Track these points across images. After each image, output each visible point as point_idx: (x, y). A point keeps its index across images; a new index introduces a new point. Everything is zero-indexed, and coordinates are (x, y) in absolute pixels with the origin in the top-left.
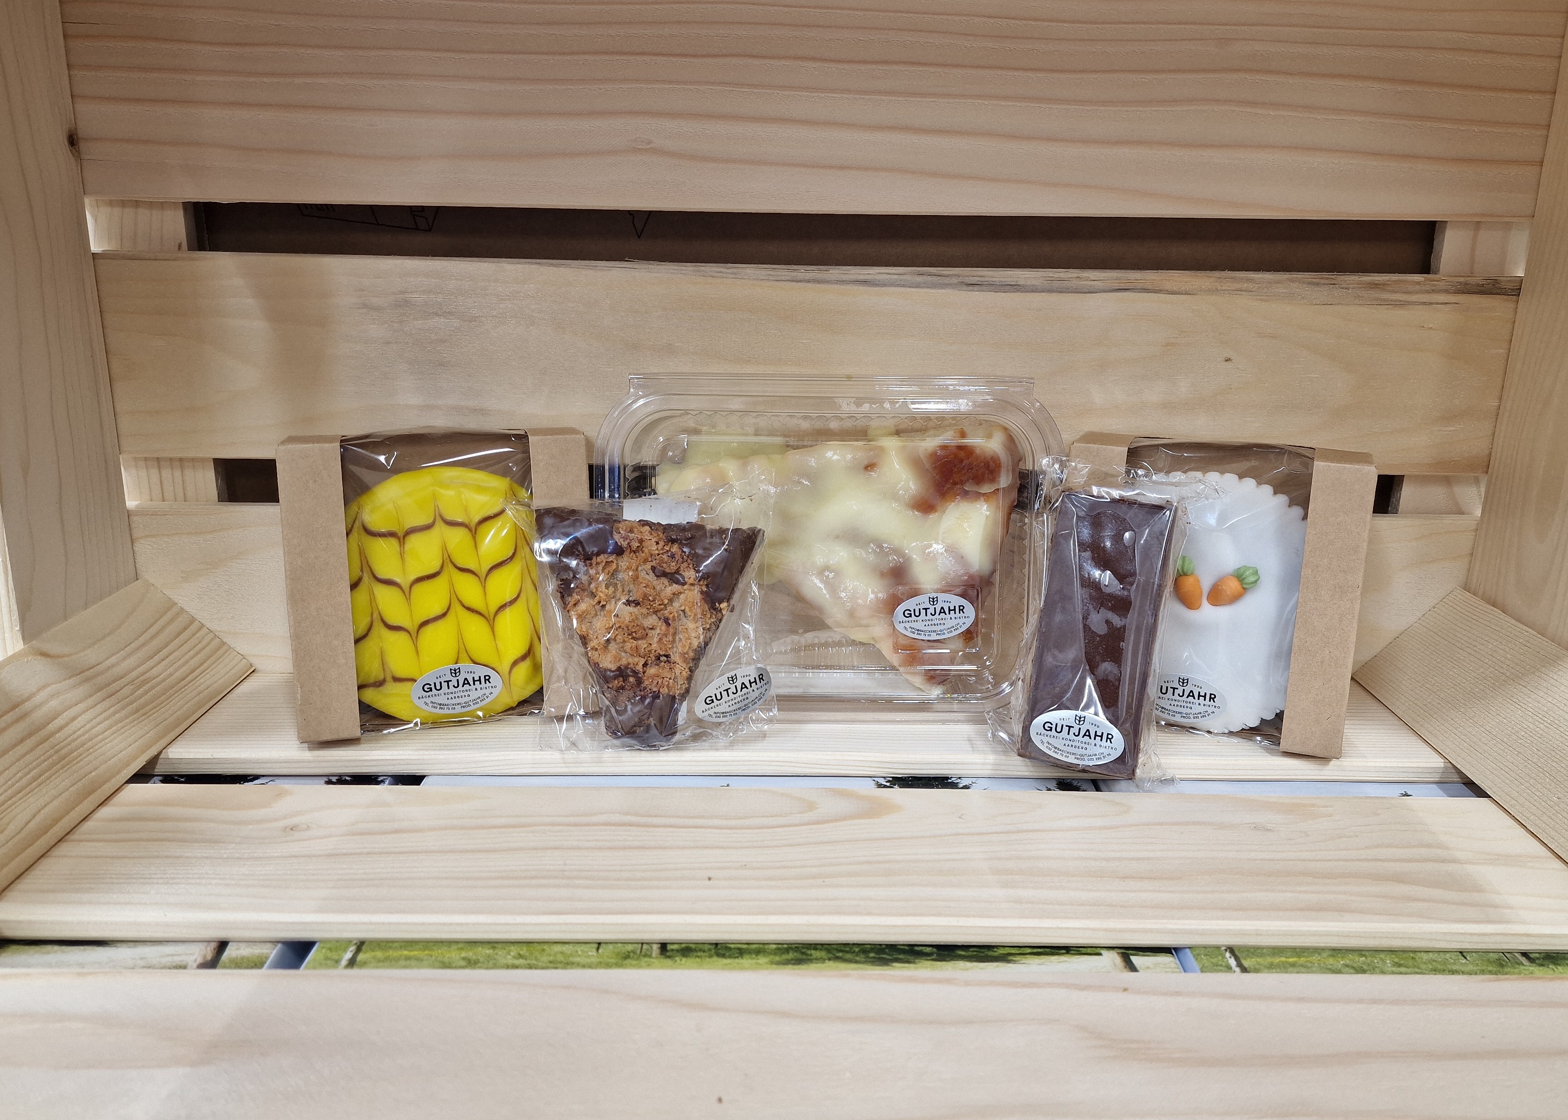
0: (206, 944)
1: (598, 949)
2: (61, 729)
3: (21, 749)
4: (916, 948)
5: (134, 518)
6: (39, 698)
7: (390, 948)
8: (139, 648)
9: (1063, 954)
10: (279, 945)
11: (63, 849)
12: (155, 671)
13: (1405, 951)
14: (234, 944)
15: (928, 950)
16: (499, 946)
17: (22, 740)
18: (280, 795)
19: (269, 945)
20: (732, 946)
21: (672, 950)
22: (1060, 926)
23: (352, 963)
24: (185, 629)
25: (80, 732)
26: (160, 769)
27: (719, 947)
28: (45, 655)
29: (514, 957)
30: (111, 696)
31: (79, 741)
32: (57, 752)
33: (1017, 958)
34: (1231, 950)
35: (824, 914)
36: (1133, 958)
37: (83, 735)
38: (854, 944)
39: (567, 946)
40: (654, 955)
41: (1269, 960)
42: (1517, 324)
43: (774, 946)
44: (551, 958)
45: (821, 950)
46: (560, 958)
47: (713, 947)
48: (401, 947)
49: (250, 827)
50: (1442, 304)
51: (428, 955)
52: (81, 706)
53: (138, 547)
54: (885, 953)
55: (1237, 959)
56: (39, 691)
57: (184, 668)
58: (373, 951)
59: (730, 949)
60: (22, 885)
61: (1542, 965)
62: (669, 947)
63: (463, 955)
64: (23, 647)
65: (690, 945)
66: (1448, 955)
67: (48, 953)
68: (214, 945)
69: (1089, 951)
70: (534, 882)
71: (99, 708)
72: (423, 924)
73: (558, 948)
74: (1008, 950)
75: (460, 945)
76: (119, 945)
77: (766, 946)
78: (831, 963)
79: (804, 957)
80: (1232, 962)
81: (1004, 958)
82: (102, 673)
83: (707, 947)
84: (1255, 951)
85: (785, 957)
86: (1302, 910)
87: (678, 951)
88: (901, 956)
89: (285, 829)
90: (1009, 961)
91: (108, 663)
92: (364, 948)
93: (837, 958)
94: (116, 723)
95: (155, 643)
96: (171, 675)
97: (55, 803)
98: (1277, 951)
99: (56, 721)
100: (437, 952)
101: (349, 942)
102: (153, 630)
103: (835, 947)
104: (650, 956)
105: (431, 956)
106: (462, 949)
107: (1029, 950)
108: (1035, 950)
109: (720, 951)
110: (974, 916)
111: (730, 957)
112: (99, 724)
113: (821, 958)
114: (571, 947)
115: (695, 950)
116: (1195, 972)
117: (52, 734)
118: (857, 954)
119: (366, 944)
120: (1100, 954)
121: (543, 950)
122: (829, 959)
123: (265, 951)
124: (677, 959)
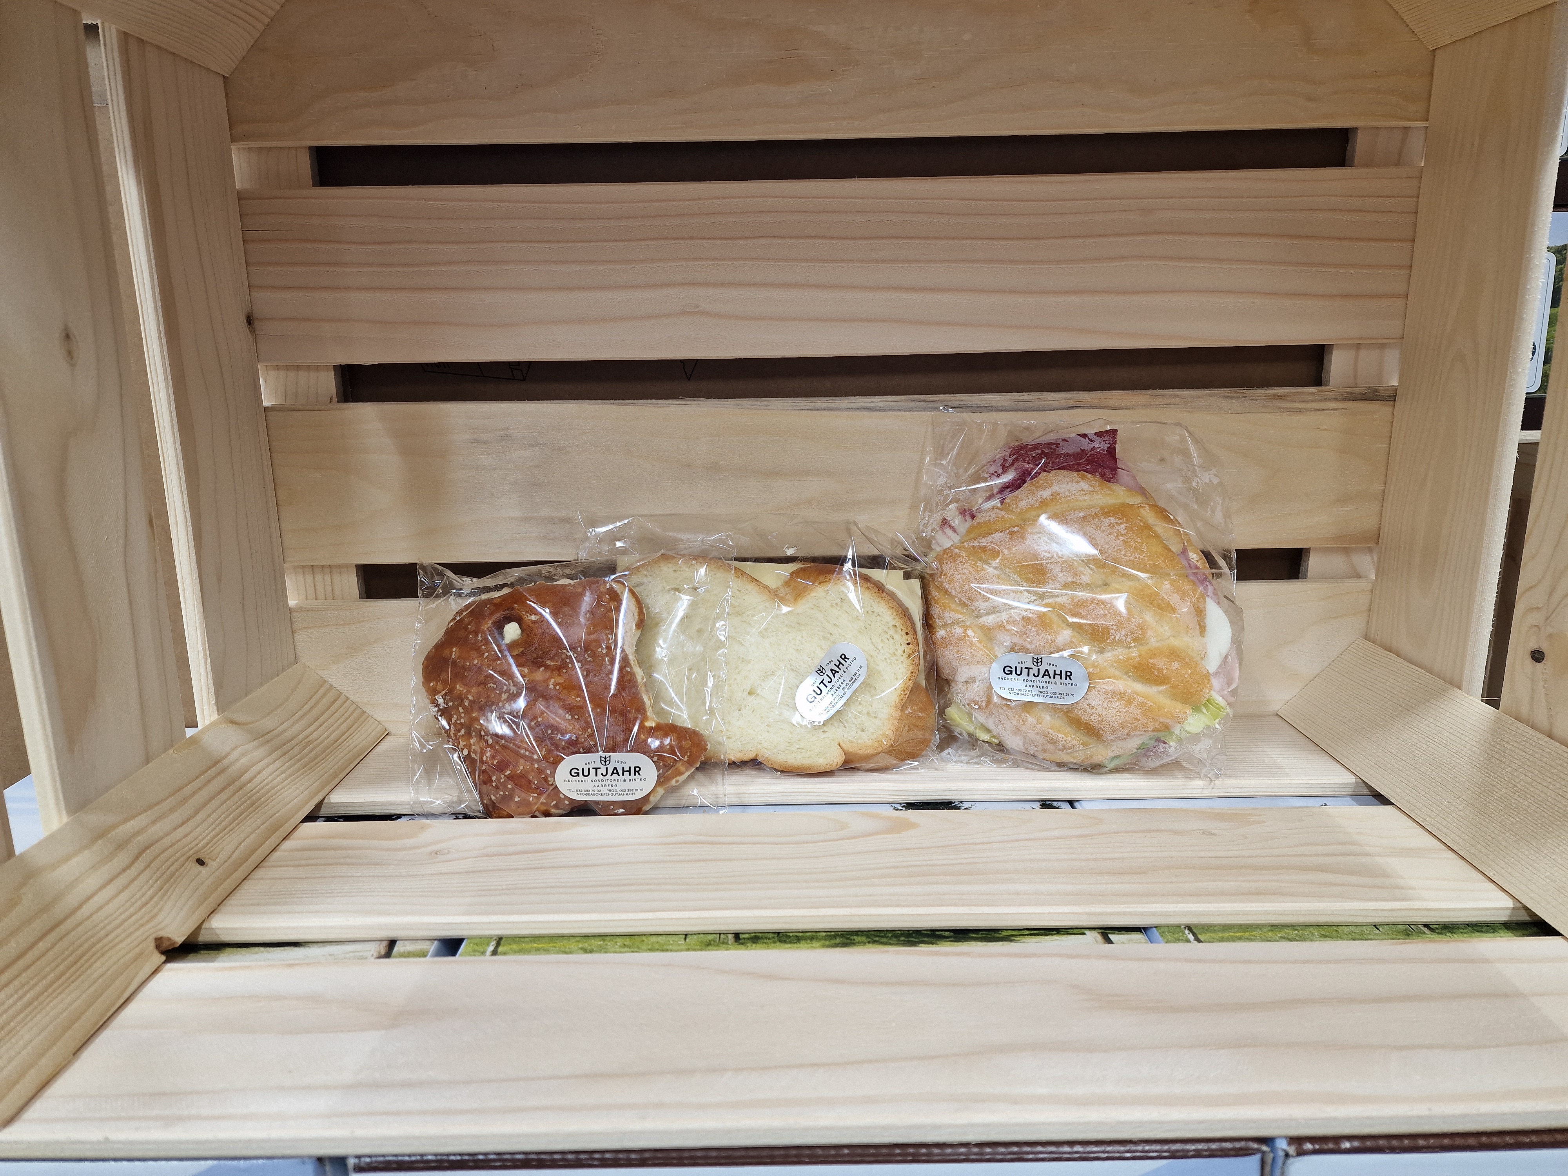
0: (379, 942)
1: (685, 939)
2: (250, 781)
3: (223, 796)
4: (937, 933)
5: (294, 614)
6: (234, 755)
7: (523, 942)
8: (302, 717)
9: (1055, 934)
10: (436, 942)
11: (259, 873)
12: (315, 735)
13: (1329, 926)
14: (401, 942)
15: (947, 934)
16: (608, 938)
17: (223, 790)
18: (423, 828)
19: (428, 942)
20: (791, 934)
21: (744, 938)
22: (1052, 911)
23: (495, 953)
24: (335, 701)
25: (265, 783)
26: (324, 812)
27: (781, 935)
28: (234, 722)
29: (620, 947)
30: (285, 754)
31: (262, 791)
32: (249, 798)
33: (1018, 938)
34: (1189, 928)
35: (863, 906)
36: (1110, 935)
37: (268, 784)
38: (887, 931)
39: (661, 937)
40: (730, 942)
41: (1220, 934)
42: (1394, 424)
43: (824, 934)
44: (649, 947)
45: (861, 935)
46: (657, 946)
47: (776, 935)
48: (531, 942)
49: (404, 852)
50: (1333, 409)
51: (553, 947)
52: (263, 763)
53: (297, 636)
54: (913, 937)
55: (1194, 934)
56: (233, 750)
57: (337, 732)
58: (509, 944)
59: (790, 937)
60: (232, 901)
61: (1442, 934)
62: (742, 936)
63: (580, 946)
64: (217, 717)
65: (758, 934)
66: (1364, 928)
67: (256, 953)
68: (385, 944)
69: (1075, 931)
70: (633, 888)
71: (277, 764)
72: (548, 922)
73: (654, 939)
74: (1010, 933)
75: (578, 939)
76: (310, 945)
77: (818, 934)
78: (871, 945)
79: (849, 941)
80: (1191, 937)
81: (1007, 939)
82: (277, 736)
83: (771, 935)
84: (1209, 928)
85: (833, 942)
86: (1244, 894)
87: (748, 939)
88: (925, 939)
89: (431, 853)
90: (1011, 941)
91: (281, 728)
92: (502, 942)
93: (875, 942)
94: (290, 776)
95: (314, 713)
96: (328, 737)
97: (252, 837)
98: (1226, 927)
99: (247, 774)
100: (560, 944)
101: (489, 938)
102: (310, 704)
103: (873, 933)
104: (727, 943)
105: (555, 947)
106: (579, 941)
107: (1027, 932)
108: (1032, 932)
109: (782, 938)
110: (982, 906)
111: (790, 942)
112: (278, 776)
113: (862, 942)
114: (664, 938)
115: (762, 938)
116: (1159, 943)
117: (245, 784)
118: (891, 938)
119: (504, 939)
120: (1085, 934)
121: (643, 941)
122: (869, 942)
123: (426, 947)
124: (748, 945)
